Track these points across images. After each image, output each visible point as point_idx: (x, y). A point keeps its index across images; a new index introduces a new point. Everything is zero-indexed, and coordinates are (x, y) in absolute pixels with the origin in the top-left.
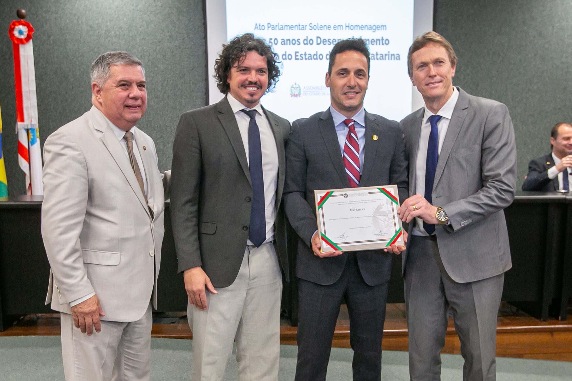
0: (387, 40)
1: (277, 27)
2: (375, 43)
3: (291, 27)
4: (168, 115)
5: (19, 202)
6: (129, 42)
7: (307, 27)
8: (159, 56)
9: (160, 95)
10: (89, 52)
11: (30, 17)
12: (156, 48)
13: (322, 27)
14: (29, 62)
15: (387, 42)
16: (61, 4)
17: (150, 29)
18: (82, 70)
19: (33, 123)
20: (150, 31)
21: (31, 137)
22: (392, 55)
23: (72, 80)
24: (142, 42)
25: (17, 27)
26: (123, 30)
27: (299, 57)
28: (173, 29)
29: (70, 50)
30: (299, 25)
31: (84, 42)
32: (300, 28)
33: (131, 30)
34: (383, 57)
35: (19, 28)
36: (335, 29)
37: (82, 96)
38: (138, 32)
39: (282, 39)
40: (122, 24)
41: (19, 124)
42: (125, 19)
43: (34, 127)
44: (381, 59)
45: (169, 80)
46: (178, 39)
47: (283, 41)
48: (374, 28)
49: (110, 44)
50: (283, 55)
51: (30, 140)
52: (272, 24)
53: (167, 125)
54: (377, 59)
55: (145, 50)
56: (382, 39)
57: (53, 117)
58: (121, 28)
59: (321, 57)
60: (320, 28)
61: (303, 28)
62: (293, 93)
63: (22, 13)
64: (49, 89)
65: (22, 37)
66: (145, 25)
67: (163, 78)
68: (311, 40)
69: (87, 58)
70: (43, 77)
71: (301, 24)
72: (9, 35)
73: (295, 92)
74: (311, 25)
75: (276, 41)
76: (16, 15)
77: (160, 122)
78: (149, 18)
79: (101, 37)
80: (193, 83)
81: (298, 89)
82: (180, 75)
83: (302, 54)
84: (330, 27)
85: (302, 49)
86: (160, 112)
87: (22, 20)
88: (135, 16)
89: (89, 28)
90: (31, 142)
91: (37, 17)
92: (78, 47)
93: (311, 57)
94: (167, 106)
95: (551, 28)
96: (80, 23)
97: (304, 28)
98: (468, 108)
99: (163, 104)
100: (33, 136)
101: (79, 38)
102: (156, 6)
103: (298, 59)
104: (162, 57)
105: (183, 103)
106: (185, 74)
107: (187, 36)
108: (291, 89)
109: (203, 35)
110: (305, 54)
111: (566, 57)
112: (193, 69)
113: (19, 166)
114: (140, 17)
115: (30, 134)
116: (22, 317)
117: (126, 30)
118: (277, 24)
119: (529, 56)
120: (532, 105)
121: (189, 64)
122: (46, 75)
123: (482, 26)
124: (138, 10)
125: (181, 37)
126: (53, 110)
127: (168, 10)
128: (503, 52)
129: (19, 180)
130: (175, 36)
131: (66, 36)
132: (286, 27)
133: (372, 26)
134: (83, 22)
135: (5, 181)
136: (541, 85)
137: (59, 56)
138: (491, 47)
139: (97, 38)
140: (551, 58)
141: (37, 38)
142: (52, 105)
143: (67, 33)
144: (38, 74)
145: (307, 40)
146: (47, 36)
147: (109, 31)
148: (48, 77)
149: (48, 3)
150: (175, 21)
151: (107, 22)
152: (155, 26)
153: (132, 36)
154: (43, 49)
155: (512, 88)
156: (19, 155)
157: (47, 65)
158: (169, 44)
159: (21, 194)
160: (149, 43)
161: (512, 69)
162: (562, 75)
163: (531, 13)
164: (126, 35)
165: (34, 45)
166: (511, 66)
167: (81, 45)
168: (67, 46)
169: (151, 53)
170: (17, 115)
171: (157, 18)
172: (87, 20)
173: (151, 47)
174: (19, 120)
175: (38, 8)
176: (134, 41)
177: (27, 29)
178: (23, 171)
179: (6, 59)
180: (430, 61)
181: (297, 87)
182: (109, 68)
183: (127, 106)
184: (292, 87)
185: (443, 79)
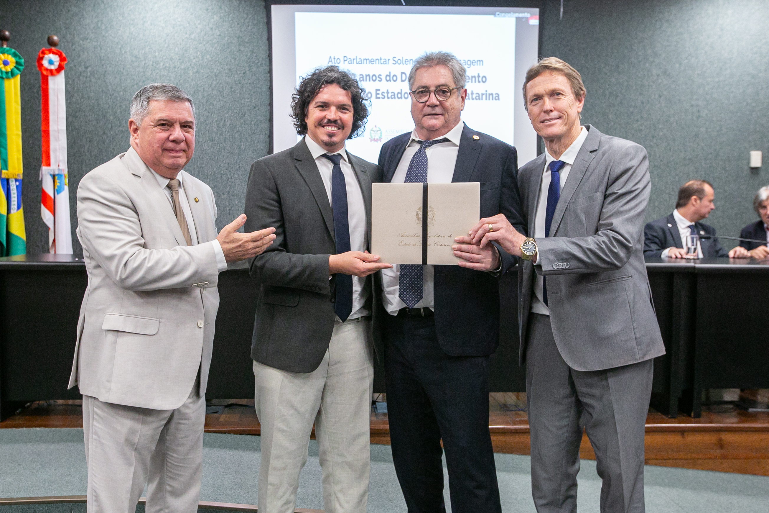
0: (484, 77)
1: (355, 61)
2: (470, 81)
3: (371, 61)
4: (224, 161)
5: (40, 262)
6: (181, 76)
7: (389, 61)
8: (215, 92)
9: (215, 137)
10: (133, 86)
12: (212, 83)
13: (407, 62)
14: (59, 96)
15: (484, 79)
16: (102, 30)
17: (206, 60)
18: (124, 107)
19: (60, 168)
20: (206, 62)
21: (58, 184)
22: (490, 94)
23: (111, 118)
24: (196, 76)
25: (46, 56)
26: (173, 61)
27: (380, 96)
28: (233, 61)
29: (111, 84)
30: (381, 59)
31: (128, 74)
32: (382, 62)
33: (183, 62)
34: (479, 96)
35: (49, 57)
37: (122, 137)
38: (191, 65)
39: (360, 75)
40: (172, 55)
41: (44, 169)
42: (176, 49)
43: (62, 173)
44: (476, 99)
45: (226, 120)
46: (239, 72)
47: (361, 76)
48: (469, 63)
49: (158, 77)
51: (56, 188)
52: (348, 58)
53: (222, 172)
54: (473, 99)
55: (199, 85)
56: (479, 76)
57: (87, 161)
58: (171, 59)
60: (405, 62)
62: (373, 138)
63: (53, 40)
64: (83, 128)
65: (53, 67)
66: (200, 56)
67: (219, 117)
68: (395, 75)
69: (130, 92)
70: (77, 114)
71: (383, 58)
72: (37, 64)
73: (375, 136)
74: (394, 59)
76: (47, 42)
77: (215, 169)
78: (204, 48)
79: (148, 70)
80: (254, 124)
81: (379, 132)
82: (240, 114)
83: (383, 92)
85: (384, 86)
86: (215, 157)
87: (53, 48)
88: (188, 46)
89: (134, 59)
90: (57, 190)
91: (72, 45)
92: (120, 80)
93: (394, 95)
94: (223, 150)
95: (677, 65)
96: (123, 52)
97: (386, 62)
98: (596, 150)
99: (218, 148)
100: (59, 183)
101: (122, 70)
102: (213, 35)
103: (379, 98)
104: (219, 93)
105: (242, 147)
106: (245, 114)
107: (249, 70)
108: (371, 133)
109: (267, 68)
110: (388, 93)
111: (697, 100)
112: (255, 108)
113: (42, 219)
114: (194, 46)
115: (57, 181)
116: (28, 404)
117: (177, 62)
118: (355, 58)
119: (653, 97)
120: (658, 155)
121: (251, 101)
122: (80, 113)
123: (596, 62)
124: (191, 39)
125: (241, 71)
126: (87, 153)
127: (228, 39)
128: (621, 92)
129: (42, 235)
130: (235, 69)
131: (106, 67)
132: (365, 60)
133: (466, 60)
134: (127, 52)
135: (23, 237)
136: (668, 131)
137: (96, 90)
138: (607, 86)
139: (142, 70)
140: (679, 100)
141: (71, 69)
142: (87, 147)
143: (108, 64)
144: (70, 110)
145: (390, 76)
146: (83, 67)
147: (157, 63)
148: (83, 114)
149: (86, 29)
150: (235, 53)
151: (156, 52)
152: (212, 58)
153: (185, 69)
154: (79, 82)
155: (633, 135)
156: (42, 206)
157: (82, 100)
158: (227, 79)
159: (43, 252)
160: (204, 77)
161: (632, 113)
162: (693, 120)
163: (654, 48)
164: (177, 67)
165: (67, 78)
166: (631, 109)
167: (123, 78)
168: (107, 79)
169: (206, 89)
170: (42, 158)
171: (214, 48)
172: (131, 49)
173: (206, 82)
174: (45, 164)
175: (74, 34)
176: (186, 74)
177: (58, 59)
178: (46, 225)
179: (34, 93)
180: (544, 92)
181: (378, 131)
182: (148, 103)
183: (166, 150)
184: (372, 130)
185: (562, 115)
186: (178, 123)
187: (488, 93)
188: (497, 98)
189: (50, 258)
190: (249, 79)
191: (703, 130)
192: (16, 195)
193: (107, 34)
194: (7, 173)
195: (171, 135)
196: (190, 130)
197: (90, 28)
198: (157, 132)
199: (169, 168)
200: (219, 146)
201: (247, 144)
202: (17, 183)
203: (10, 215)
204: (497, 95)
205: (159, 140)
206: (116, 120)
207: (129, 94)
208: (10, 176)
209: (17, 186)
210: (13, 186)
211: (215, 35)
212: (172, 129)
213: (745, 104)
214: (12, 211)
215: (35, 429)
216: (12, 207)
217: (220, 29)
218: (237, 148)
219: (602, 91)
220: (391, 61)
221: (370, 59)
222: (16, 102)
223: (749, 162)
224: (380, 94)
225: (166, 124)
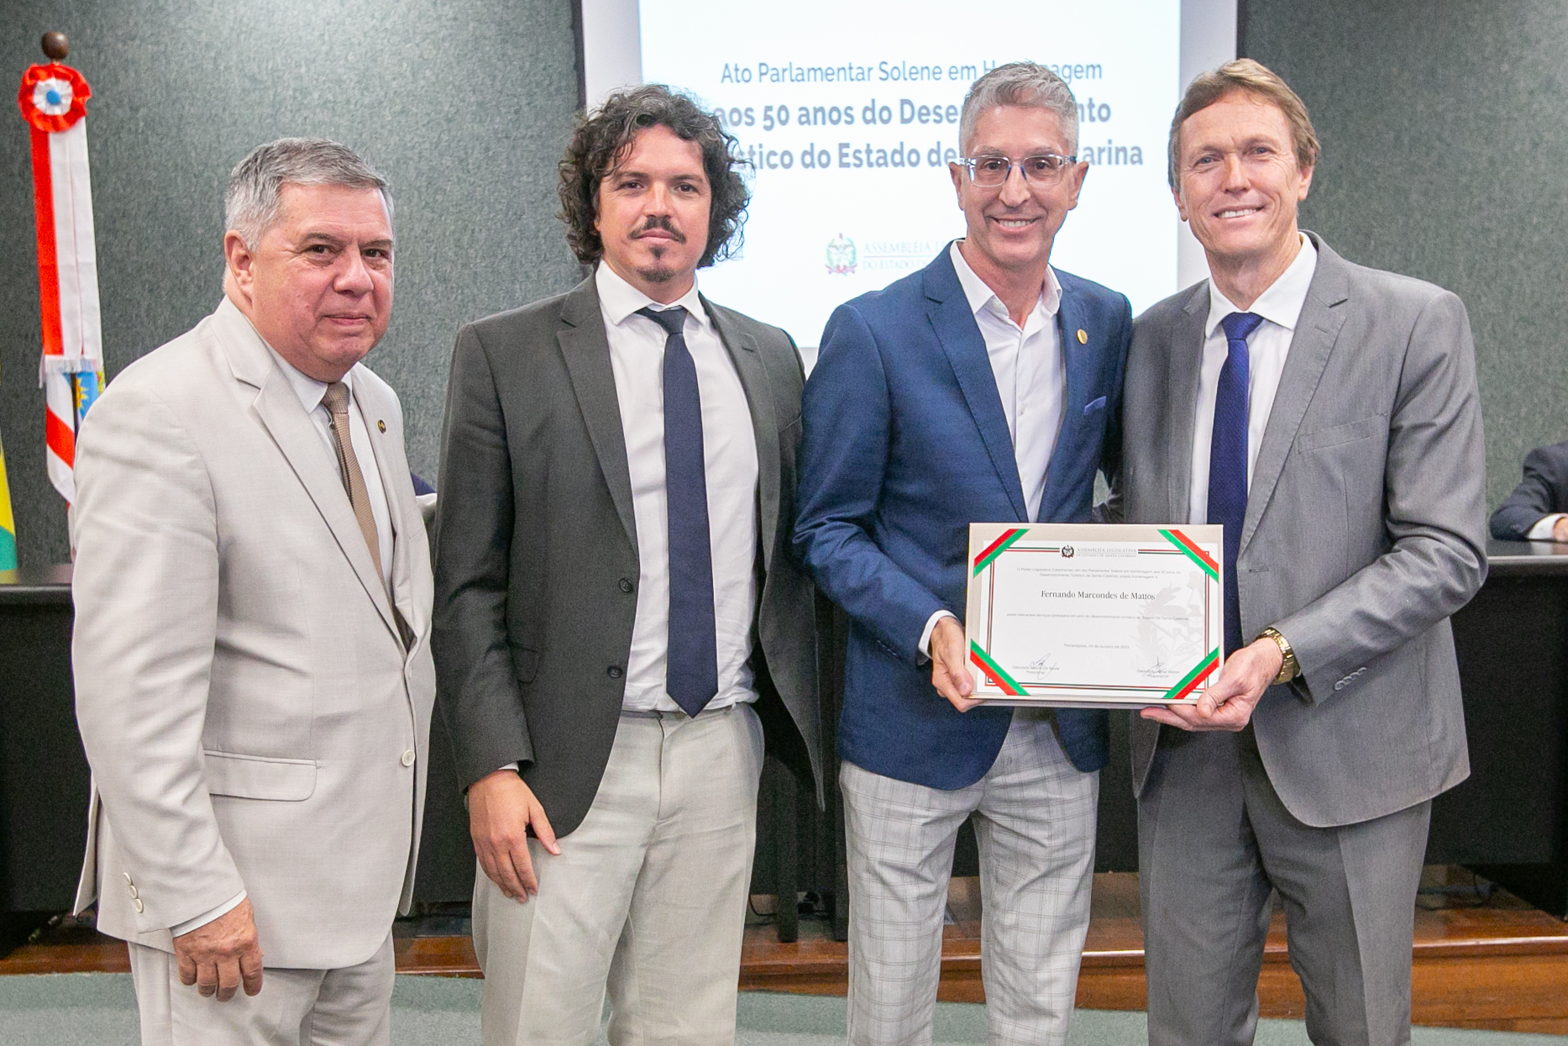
0: (1105, 106)
1: (787, 74)
3: (828, 74)
5: (47, 585)
6: (363, 122)
7: (871, 72)
9: (451, 272)
11: (80, 55)
12: (440, 138)
13: (914, 73)
14: (77, 183)
15: (1104, 113)
16: (168, 15)
17: (422, 82)
19: (87, 357)
20: (423, 87)
21: (83, 396)
22: (1118, 150)
23: (199, 232)
24: (399, 122)
25: (41, 84)
26: (344, 86)
28: (488, 82)
29: (195, 148)
30: (851, 68)
31: (235, 124)
34: (1092, 156)
35: (48, 85)
36: (953, 76)
38: (386, 93)
39: (801, 109)
40: (340, 71)
41: (49, 360)
42: (351, 57)
43: (92, 369)
45: (477, 229)
46: (504, 110)
47: (804, 112)
48: (1067, 72)
50: (805, 153)
51: (80, 405)
52: (770, 67)
55: (409, 144)
56: (1091, 106)
58: (339, 82)
59: (914, 158)
60: (911, 73)
61: (860, 77)
62: (835, 264)
63: (56, 42)
64: (135, 258)
65: (58, 111)
66: (408, 74)
67: (460, 222)
68: (885, 108)
70: (118, 225)
71: (854, 66)
72: (20, 105)
73: (839, 261)
74: (884, 67)
75: (783, 114)
76: (40, 50)
78: (418, 52)
79: (283, 110)
80: (545, 237)
81: (850, 249)
82: (510, 214)
83: (858, 151)
84: (940, 73)
85: (859, 135)
86: (452, 320)
87: (57, 64)
88: (379, 47)
89: (248, 84)
90: (82, 411)
93: (885, 157)
96: (222, 68)
97: (863, 75)
98: (1344, 301)
99: (459, 297)
100: (86, 393)
101: (221, 110)
102: (439, 18)
103: (848, 165)
104: (457, 162)
105: (517, 295)
107: (529, 104)
108: (828, 251)
109: (574, 98)
110: (869, 151)
112: (545, 197)
113: (50, 481)
114: (394, 48)
115: (82, 389)
117: (354, 88)
118: (787, 66)
119: (1517, 148)
120: (1528, 291)
121: (535, 182)
122: (125, 221)
123: (1379, 64)
124: (386, 30)
125: (510, 106)
127: (475, 29)
128: (1440, 139)
129: (48, 519)
130: (494, 103)
131: (183, 107)
132: (812, 72)
134: (231, 67)
135: (8, 524)
136: (1552, 232)
137: (161, 164)
138: (1406, 124)
139: (269, 111)
141: (99, 114)
142: (145, 304)
143: (187, 98)
144: (102, 215)
145: (873, 109)
146: (127, 109)
147: (305, 92)
148: (132, 223)
149: (130, 12)
150: (494, 61)
151: (300, 66)
152: (438, 76)
153: (371, 106)
154: (118, 145)
155: (1469, 243)
156: (49, 450)
157: (128, 190)
158: (475, 126)
159: (55, 562)
160: (420, 126)
161: (1467, 187)
163: (1522, 24)
164: (353, 101)
165: (91, 135)
166: (1464, 180)
167: (224, 132)
168: (186, 135)
169: (426, 154)
170: (42, 333)
171: (441, 52)
172: (242, 61)
173: (423, 136)
174: (50, 350)
175: (102, 26)
176: (376, 119)
177: (70, 90)
178: (57, 494)
179: (12, 175)
180: (1231, 143)
181: (846, 247)
182: (279, 191)
183: (328, 315)
184: (830, 246)
185: (1268, 199)
186: (356, 243)
187: (1114, 146)
188: (1136, 158)
190: (529, 127)
193: (180, 25)
195: (336, 276)
196: (384, 261)
197: (138, 9)
198: (303, 270)
200: (462, 293)
204: (1136, 152)
205: (309, 289)
206: (211, 237)
211: (443, 18)
212: (340, 260)
217: (454, 4)
218: (504, 298)
219: (1392, 134)
220: (876, 73)
221: (824, 70)
224: (851, 155)
225: (324, 247)
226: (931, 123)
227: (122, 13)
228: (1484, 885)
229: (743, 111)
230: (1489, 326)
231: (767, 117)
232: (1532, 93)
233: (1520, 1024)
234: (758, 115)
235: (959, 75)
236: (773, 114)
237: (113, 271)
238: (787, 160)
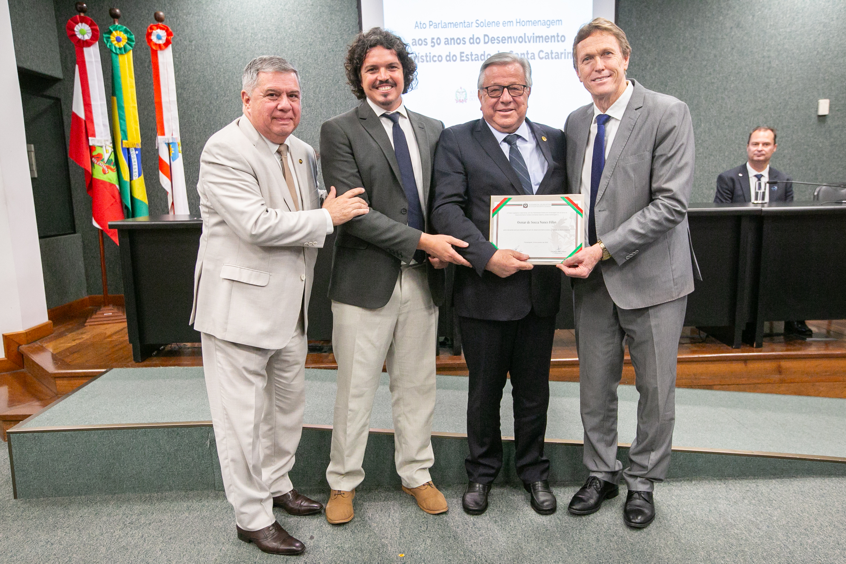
0: (563, 36)
1: (440, 25)
2: (550, 40)
3: (456, 25)
6: (278, 45)
8: (310, 61)
12: (307, 51)
13: (489, 24)
14: (168, 70)
15: (563, 39)
16: (203, 5)
17: (300, 30)
19: (174, 136)
20: (300, 32)
21: (172, 152)
22: (568, 53)
23: (216, 88)
24: (292, 46)
25: (154, 31)
26: (270, 32)
27: (464, 58)
28: (325, 30)
29: (214, 56)
30: (465, 22)
31: (229, 46)
33: (279, 32)
34: (558, 56)
35: (157, 32)
36: (504, 25)
37: (227, 106)
38: (287, 34)
40: (269, 26)
41: (160, 138)
42: (273, 20)
43: (176, 141)
44: (556, 58)
45: (322, 87)
46: (331, 41)
47: (446, 40)
48: (548, 23)
49: (257, 48)
50: (447, 56)
51: (171, 155)
52: (434, 22)
54: (552, 58)
55: (295, 54)
56: (558, 36)
58: (268, 30)
62: (459, 99)
63: (159, 15)
64: (192, 99)
65: (161, 42)
66: (295, 27)
67: (315, 84)
68: (478, 38)
70: (186, 86)
71: (466, 21)
72: (147, 41)
73: (460, 97)
74: (477, 22)
75: (439, 41)
76: (154, 18)
77: (313, 134)
78: (298, 18)
79: (247, 41)
81: (464, 93)
82: (334, 80)
83: (467, 55)
84: (499, 24)
85: (468, 49)
86: (313, 122)
87: (160, 24)
88: (283, 16)
89: (234, 32)
90: (172, 158)
91: (177, 20)
92: (223, 52)
93: (478, 57)
94: (320, 115)
95: (751, 17)
96: (224, 25)
97: (469, 25)
98: (641, 107)
99: (315, 113)
100: (174, 150)
101: (223, 42)
102: (306, 5)
103: (463, 60)
104: (314, 61)
106: (339, 80)
107: (341, 38)
108: (456, 94)
110: (472, 55)
111: (769, 51)
113: (160, 184)
114: (289, 17)
115: (172, 149)
116: (162, 347)
117: (274, 32)
118: (440, 22)
119: (725, 50)
122: (188, 84)
123: (671, 18)
124: (286, 9)
125: (334, 39)
126: (196, 122)
127: (320, 9)
128: (694, 47)
129: (161, 199)
130: (328, 38)
131: (209, 40)
132: (450, 24)
133: (546, 21)
134: (227, 25)
135: (146, 201)
136: (739, 83)
137: (201, 63)
138: (681, 41)
140: (751, 52)
141: (177, 43)
142: (196, 116)
143: (211, 37)
144: (179, 83)
145: (473, 39)
146: (188, 41)
147: (256, 34)
148: (191, 85)
149: (189, 4)
150: (328, 21)
151: (253, 24)
152: (306, 27)
153: (281, 39)
154: (185, 55)
156: (160, 172)
157: (189, 73)
158: (321, 47)
159: (165, 214)
160: (299, 47)
161: (705, 66)
162: (763, 71)
165: (174, 51)
166: (705, 63)
167: (225, 50)
168: (210, 51)
170: (157, 128)
171: (307, 18)
172: (231, 22)
173: (301, 51)
174: (159, 134)
175: (178, 10)
176: (283, 44)
177: (165, 34)
178: (164, 190)
179: (145, 67)
180: (596, 52)
181: (463, 92)
182: (258, 75)
183: (275, 118)
184: (457, 92)
185: (612, 72)
186: (285, 93)
187: (566, 52)
189: (170, 218)
190: (342, 47)
191: (773, 80)
192: (136, 163)
193: (208, 9)
194: (127, 143)
195: (278, 104)
196: (296, 99)
197: (191, 3)
199: (278, 135)
201: (342, 109)
202: (137, 152)
203: (133, 182)
205: (269, 109)
207: (231, 65)
208: (130, 146)
209: (137, 155)
210: (134, 154)
211: (308, 5)
212: (280, 99)
213: (815, 53)
214: (134, 178)
215: (170, 367)
216: (134, 174)
218: (332, 112)
219: (676, 45)
220: (474, 24)
221: (454, 23)
222: (130, 77)
223: (817, 111)
224: (465, 56)
225: (274, 94)
226: (496, 43)
227: (185, 4)
228: (703, 335)
229: (423, 40)
230: (713, 121)
231: (432, 42)
232: (731, 28)
233: (715, 387)
234: (429, 41)
235: (506, 25)
236: (435, 41)
237: (184, 104)
238: (440, 59)
